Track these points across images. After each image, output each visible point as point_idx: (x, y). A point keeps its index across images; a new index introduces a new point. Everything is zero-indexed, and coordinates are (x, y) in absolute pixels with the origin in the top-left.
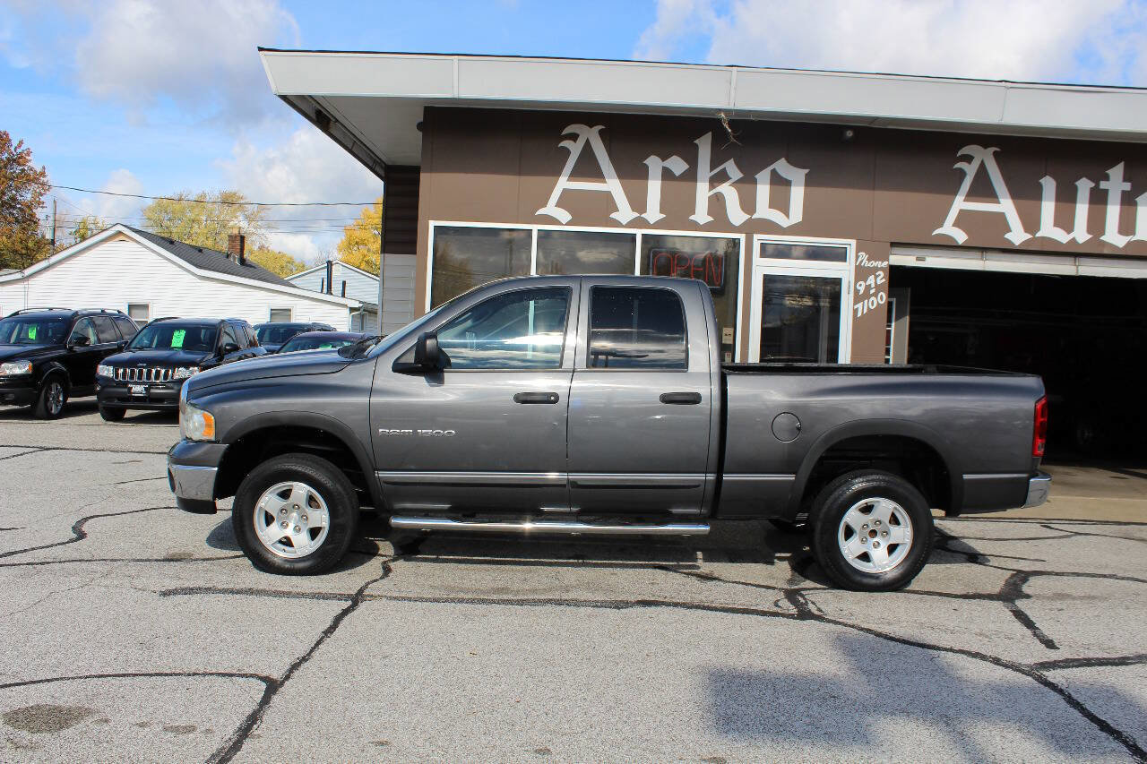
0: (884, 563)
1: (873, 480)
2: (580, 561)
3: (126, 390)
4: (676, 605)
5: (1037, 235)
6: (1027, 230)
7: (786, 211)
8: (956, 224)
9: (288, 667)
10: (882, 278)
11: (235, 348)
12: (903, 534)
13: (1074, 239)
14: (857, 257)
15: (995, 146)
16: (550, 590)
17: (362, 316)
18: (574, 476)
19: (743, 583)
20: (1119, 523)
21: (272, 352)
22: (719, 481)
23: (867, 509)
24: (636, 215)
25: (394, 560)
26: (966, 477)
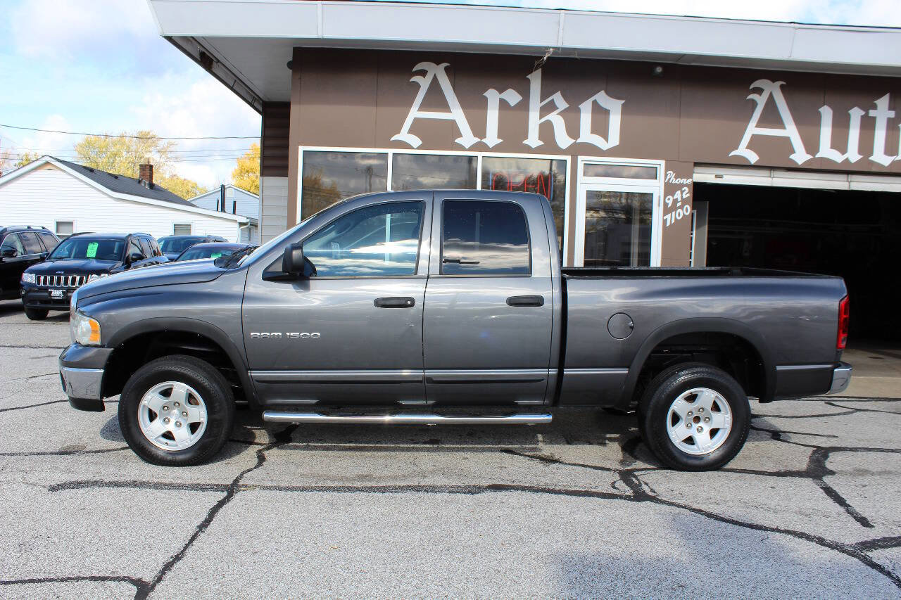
0: (707, 446)
1: (697, 373)
2: (436, 446)
3: (47, 294)
4: (524, 489)
5: (816, 156)
6: (808, 152)
7: (605, 136)
8: (750, 147)
9: (161, 567)
10: (687, 193)
11: (140, 257)
12: (724, 420)
13: (847, 159)
14: (666, 175)
15: (782, 80)
16: (409, 476)
17: (250, 230)
18: (429, 373)
19: (581, 465)
20: (889, 400)
21: (172, 260)
22: (561, 374)
23: (692, 398)
24: (477, 140)
25: (269, 448)
26: (779, 368)
